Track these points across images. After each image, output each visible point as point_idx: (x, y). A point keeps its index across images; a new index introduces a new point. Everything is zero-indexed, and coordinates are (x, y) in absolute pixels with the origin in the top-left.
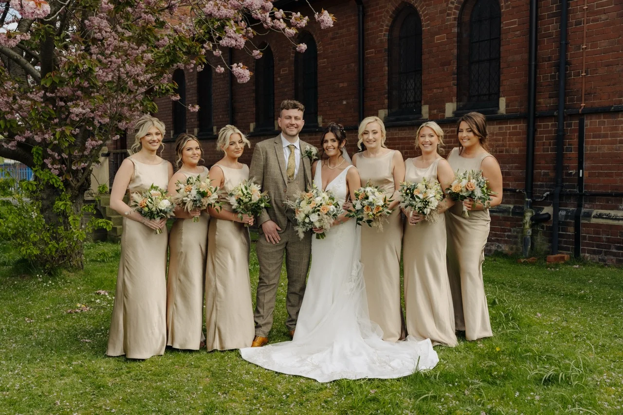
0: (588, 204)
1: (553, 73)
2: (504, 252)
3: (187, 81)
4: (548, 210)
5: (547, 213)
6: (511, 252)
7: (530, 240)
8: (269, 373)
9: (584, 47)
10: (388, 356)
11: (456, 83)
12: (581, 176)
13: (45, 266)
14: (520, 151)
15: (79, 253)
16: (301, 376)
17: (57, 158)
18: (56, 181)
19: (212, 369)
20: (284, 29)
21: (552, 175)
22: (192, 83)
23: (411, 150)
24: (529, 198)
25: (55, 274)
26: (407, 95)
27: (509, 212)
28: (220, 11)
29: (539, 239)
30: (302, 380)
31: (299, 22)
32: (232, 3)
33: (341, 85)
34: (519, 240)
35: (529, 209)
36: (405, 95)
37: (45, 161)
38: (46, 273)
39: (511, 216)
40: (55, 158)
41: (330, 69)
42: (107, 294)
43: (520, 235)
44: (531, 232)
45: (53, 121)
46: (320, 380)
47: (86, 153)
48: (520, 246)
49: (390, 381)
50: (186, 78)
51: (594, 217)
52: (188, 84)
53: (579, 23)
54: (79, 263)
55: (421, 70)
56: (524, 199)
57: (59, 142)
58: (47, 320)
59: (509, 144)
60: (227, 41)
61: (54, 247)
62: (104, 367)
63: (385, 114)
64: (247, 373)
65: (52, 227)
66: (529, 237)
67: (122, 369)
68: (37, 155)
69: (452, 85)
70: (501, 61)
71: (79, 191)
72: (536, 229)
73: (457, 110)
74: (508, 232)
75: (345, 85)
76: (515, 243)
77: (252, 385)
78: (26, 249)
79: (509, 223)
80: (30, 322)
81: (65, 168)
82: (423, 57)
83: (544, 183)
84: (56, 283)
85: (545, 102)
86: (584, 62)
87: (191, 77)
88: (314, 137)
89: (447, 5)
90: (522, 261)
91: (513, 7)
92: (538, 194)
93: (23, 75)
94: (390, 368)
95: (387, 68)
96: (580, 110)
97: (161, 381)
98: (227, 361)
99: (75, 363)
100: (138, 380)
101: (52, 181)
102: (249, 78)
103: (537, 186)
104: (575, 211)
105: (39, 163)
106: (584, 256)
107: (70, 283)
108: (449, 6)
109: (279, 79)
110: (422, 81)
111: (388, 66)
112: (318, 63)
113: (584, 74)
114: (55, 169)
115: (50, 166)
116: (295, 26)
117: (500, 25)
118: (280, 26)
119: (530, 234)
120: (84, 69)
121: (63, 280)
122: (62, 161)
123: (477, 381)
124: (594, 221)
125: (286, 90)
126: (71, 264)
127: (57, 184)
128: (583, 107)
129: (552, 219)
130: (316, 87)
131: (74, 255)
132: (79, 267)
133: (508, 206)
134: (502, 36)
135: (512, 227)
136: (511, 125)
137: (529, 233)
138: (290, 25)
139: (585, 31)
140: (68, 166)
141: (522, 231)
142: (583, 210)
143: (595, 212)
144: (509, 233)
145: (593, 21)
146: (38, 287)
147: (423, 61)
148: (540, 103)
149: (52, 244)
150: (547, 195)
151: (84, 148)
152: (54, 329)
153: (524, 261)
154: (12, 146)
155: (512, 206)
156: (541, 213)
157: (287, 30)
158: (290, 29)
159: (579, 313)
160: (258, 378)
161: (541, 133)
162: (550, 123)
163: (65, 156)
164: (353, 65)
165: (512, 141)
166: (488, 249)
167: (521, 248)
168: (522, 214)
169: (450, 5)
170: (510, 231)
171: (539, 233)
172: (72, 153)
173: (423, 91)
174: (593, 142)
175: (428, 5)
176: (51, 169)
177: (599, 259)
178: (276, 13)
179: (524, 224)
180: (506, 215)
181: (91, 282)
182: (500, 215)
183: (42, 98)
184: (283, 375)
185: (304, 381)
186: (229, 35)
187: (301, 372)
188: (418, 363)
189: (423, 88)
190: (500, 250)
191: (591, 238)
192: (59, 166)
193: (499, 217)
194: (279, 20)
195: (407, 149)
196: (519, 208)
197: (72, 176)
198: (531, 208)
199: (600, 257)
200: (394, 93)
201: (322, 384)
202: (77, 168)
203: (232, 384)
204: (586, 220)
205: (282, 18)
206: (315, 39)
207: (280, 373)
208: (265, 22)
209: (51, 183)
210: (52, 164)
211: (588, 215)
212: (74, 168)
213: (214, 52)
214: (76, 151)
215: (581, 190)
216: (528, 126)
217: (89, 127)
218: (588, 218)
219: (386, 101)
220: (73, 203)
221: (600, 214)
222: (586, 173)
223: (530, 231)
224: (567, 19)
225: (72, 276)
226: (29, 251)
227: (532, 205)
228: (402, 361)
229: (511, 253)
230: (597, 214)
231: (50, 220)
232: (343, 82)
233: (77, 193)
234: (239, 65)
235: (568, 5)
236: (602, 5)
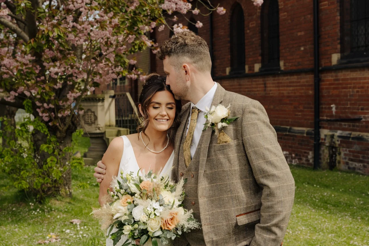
13: (36, 196)
17: (46, 107)
18: (42, 128)
23: (362, 89)
25: (44, 203)
26: (358, 40)
33: (299, 34)
36: (356, 40)
37: (38, 110)
38: (37, 202)
41: (289, 21)
45: (40, 78)
60: (168, 5)
61: (39, 182)
63: (338, 58)
68: (27, 107)
71: (66, 134)
75: (303, 33)
81: (54, 115)
88: (277, 78)
95: (339, 17)
101: (39, 128)
109: (248, 31)
111: (341, 15)
112: (280, 17)
114: (45, 116)
115: (40, 114)
120: (54, 36)
121: (49, 209)
122: (51, 110)
126: (59, 194)
127: (43, 130)
130: (278, 37)
132: (67, 196)
140: (56, 114)
146: (28, 215)
149: (38, 180)
151: (67, 99)
154: (11, 99)
163: (52, 106)
164: (309, 16)
192: (47, 114)
195: (359, 88)
197: (60, 122)
200: (347, 39)
202: (63, 116)
210: (43, 113)
212: (60, 115)
217: (70, 82)
219: (339, 46)
225: (58, 204)
226: (20, 185)
232: (301, 31)
233: (65, 134)
234: (179, 26)
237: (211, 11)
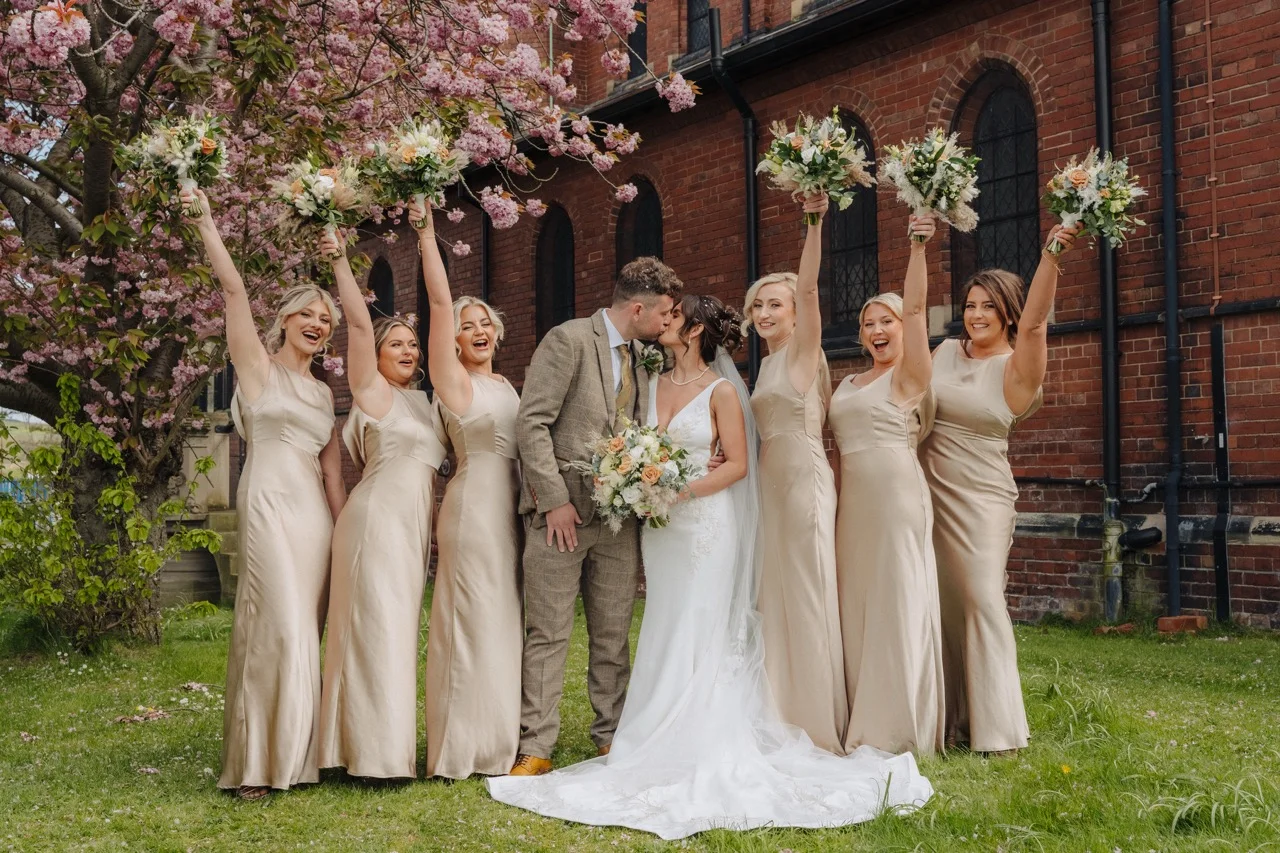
0: (1240, 505)
1: (1151, 236)
2: (1065, 616)
3: (397, 287)
4: (1155, 521)
5: (1154, 529)
6: (1079, 616)
7: (1119, 585)
8: (551, 824)
9: (1213, 179)
10: (820, 786)
11: (949, 266)
12: (1221, 445)
13: (75, 632)
14: (1089, 399)
15: (151, 609)
16: (621, 828)
17: (112, 402)
18: (107, 448)
19: (422, 818)
20: (590, 156)
21: (1159, 445)
22: (407, 291)
24: (1112, 497)
25: (96, 649)
26: (848, 294)
27: (1071, 529)
28: (456, 81)
29: (1139, 583)
30: (623, 836)
31: (621, 143)
32: (482, 67)
33: (712, 280)
34: (1097, 588)
35: (1114, 521)
36: (844, 296)
37: (87, 408)
38: (76, 648)
39: (1076, 536)
40: (107, 403)
41: (688, 250)
42: (205, 689)
43: (1097, 577)
44: (1120, 570)
45: (106, 321)
46: (666, 836)
47: (172, 392)
48: (1098, 601)
49: (825, 832)
50: (395, 282)
51: (1256, 532)
52: (399, 293)
53: (1198, 133)
54: (151, 627)
55: (876, 243)
56: (1101, 498)
57: (114, 363)
58: (66, 736)
59: (1066, 386)
60: (469, 141)
61: (97, 587)
62: (181, 819)
64: (502, 824)
65: (96, 552)
66: (1116, 580)
67: (220, 821)
68: (68, 393)
69: (940, 270)
70: (1042, 216)
71: (157, 475)
72: (1131, 562)
73: (953, 320)
74: (1071, 571)
75: (721, 279)
76: (1089, 595)
77: (511, 846)
78: (36, 593)
79: (1072, 552)
80: (32, 740)
81: (129, 425)
82: (880, 216)
83: (1144, 465)
84: (98, 669)
85: (1137, 295)
86: (1214, 210)
87: (407, 278)
89: (926, 110)
90: (1106, 630)
91: (1061, 108)
92: (1132, 489)
93: (53, 244)
94: (823, 809)
96: (1213, 308)
97: (305, 841)
98: (458, 804)
99: (118, 811)
100: (253, 841)
101: (97, 446)
102: (517, 218)
103: (1128, 471)
104: (1213, 522)
105: (71, 410)
106: (1239, 617)
107: (129, 669)
108: (930, 111)
109: (584, 274)
110: (880, 265)
112: (665, 238)
113: (1215, 235)
114: (106, 425)
115: (96, 419)
116: (614, 151)
117: (1036, 146)
118: (583, 148)
119: (1120, 574)
121: (112, 664)
122: (123, 410)
123: (1024, 829)
124: (1255, 540)
125: (598, 296)
126: (132, 633)
127: (107, 454)
128: (1217, 303)
129: (1164, 539)
131: (140, 613)
132: (151, 640)
133: (1069, 516)
134: (1040, 165)
135: (1081, 561)
136: (1068, 347)
137: (1116, 571)
138: (602, 148)
139: (1213, 146)
140: (135, 420)
141: (1102, 569)
142: (1231, 519)
143: (1257, 522)
144: (1075, 575)
145: (1229, 126)
146: (57, 677)
147: (879, 223)
148: (1126, 298)
149: (90, 581)
150: (1152, 489)
151: (170, 381)
152: (82, 750)
153: (1110, 631)
154: (17, 375)
155: (1077, 517)
156: (1142, 528)
157: (598, 156)
158: (604, 154)
159: (1240, 711)
160: (525, 833)
161: (1133, 359)
162: (1150, 339)
163: (127, 396)
164: (736, 238)
165: (1071, 379)
166: (1029, 612)
167: (1102, 605)
168: (1100, 533)
169: (932, 110)
170: (1075, 569)
171: (1138, 573)
172: (143, 391)
173: (881, 285)
174: (1243, 375)
175: (885, 113)
176: (97, 426)
177: (1272, 623)
178: (574, 122)
179: (1105, 552)
180: (1065, 535)
181: (173, 666)
182: (1053, 536)
183: (82, 270)
184: (583, 828)
185: (629, 837)
186: (475, 129)
187: (623, 819)
188: (887, 792)
189: (882, 278)
190: (1055, 611)
191: (1250, 579)
192: (116, 420)
193: (1050, 540)
194: (581, 137)
196: (1093, 519)
197: (142, 442)
198: (1118, 517)
199: (1274, 619)
201: (671, 843)
202: (153, 424)
203: (465, 845)
204: (1239, 539)
205: (588, 133)
206: (658, 190)
207: (574, 823)
208: (552, 139)
209: (96, 451)
210: (101, 415)
211: (1242, 529)
212: (146, 423)
213: (449, 215)
214: (153, 388)
215: (1223, 475)
216: (1104, 347)
217: (181, 337)
218: (1242, 535)
220: (143, 500)
221: (1268, 525)
222: (1233, 440)
223: (1118, 567)
224: (1174, 126)
225: (133, 655)
226: (40, 596)
227: (1121, 511)
228: (850, 794)
229: (1080, 618)
230: (1260, 527)
231: (92, 537)
232: (716, 275)
233: (152, 478)
234: (495, 190)
235: (1175, 98)
236: (1244, 95)
237: (539, 182)
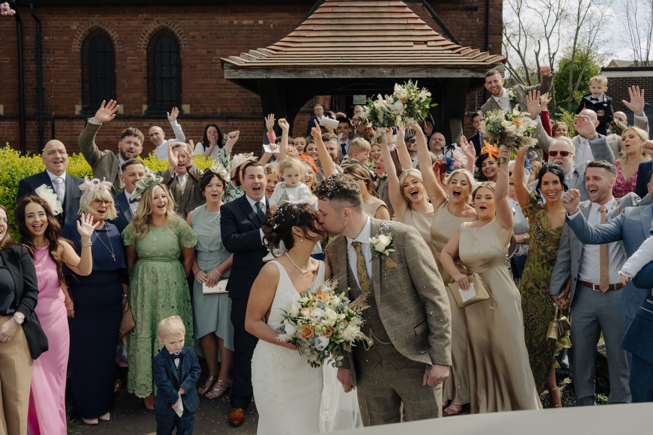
1: (34, 94)
9: (52, 81)
53: (48, 67)
85: (30, 110)
86: (53, 90)
91: (5, 50)
113: (53, 96)
128: (53, 115)
136: (8, 123)
139: (52, 72)
145: (57, 67)
148: (27, 110)
161: (29, 128)
162: (34, 123)
216: (20, 124)
224: (41, 64)
235: (41, 56)
236: (61, 60)
